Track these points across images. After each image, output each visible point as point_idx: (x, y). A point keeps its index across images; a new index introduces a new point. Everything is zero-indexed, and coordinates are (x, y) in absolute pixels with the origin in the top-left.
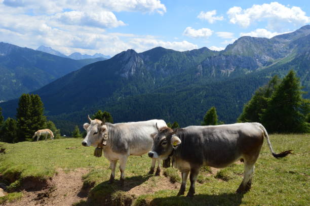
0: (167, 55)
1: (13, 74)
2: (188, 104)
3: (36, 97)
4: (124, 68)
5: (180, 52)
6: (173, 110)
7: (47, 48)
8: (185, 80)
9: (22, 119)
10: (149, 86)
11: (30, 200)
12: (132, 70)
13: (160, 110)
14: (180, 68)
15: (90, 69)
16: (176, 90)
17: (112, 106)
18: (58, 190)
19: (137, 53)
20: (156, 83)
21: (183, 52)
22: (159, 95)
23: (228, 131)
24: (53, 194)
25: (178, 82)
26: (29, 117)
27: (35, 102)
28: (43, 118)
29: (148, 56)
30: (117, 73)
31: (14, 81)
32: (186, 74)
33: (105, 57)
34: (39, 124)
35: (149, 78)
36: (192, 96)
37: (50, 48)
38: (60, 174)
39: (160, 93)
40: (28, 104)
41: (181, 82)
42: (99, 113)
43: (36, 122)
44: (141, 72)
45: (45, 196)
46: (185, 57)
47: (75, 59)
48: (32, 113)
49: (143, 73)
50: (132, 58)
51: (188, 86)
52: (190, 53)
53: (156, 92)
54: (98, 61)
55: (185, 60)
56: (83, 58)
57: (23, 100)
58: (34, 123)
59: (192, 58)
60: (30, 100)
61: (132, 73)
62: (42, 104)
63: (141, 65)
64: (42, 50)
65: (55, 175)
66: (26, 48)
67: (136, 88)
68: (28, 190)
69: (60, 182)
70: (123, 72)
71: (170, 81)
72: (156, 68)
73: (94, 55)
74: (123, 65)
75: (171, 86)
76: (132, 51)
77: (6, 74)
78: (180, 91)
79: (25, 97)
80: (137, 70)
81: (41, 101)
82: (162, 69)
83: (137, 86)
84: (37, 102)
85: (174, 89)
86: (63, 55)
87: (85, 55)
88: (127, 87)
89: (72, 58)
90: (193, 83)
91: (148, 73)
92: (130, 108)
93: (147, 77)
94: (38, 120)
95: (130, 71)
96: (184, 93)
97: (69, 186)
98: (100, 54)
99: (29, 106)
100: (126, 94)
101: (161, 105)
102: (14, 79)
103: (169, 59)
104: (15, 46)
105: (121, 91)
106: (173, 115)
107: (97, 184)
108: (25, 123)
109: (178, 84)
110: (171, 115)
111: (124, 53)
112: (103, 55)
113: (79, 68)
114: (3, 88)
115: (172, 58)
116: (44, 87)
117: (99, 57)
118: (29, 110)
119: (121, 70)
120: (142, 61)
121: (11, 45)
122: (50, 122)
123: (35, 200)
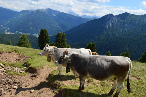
0: (130, 17)
1: (58, 24)
2: (139, 43)
3: (64, 34)
4: (107, 23)
5: (137, 16)
6: (130, 46)
7: (72, 12)
8: (139, 30)
9: (57, 43)
10: (118, 32)
11: (28, 77)
12: (111, 24)
13: (123, 45)
14: (136, 24)
15: (90, 23)
16: (133, 35)
17: (99, 41)
18: (40, 75)
19: (114, 16)
20: (122, 31)
21: (139, 15)
22: (123, 37)
23: (105, 59)
24: (38, 76)
25: (134, 31)
26: (60, 42)
27: (63, 36)
28: (66, 43)
29: (119, 17)
30: (103, 25)
31: (58, 27)
32: (140, 27)
33: (98, 17)
34: (64, 46)
35: (119, 28)
36: (142, 39)
37: (73, 13)
38: (44, 68)
39: (124, 36)
40: (60, 37)
41: (136, 31)
42: (90, 43)
43: (63, 45)
44: (115, 25)
45: (34, 76)
46: (140, 18)
47: (84, 18)
48: (61, 41)
49: (116, 26)
50: (111, 18)
51: (140, 34)
52: (143, 16)
53: (121, 36)
54: (94, 19)
55: (140, 19)
56: (87, 18)
57: (58, 35)
58: (62, 45)
59: (144, 19)
60: (61, 35)
61: (111, 25)
62: (66, 37)
63: (115, 22)
64: (70, 14)
65: (42, 68)
66: (63, 13)
67: (112, 33)
68: (29, 72)
69: (43, 72)
70: (106, 25)
71: (130, 30)
72: (123, 23)
73: (93, 16)
74: (106, 21)
75: (130, 33)
76: (111, 15)
77: (55, 24)
78: (135, 36)
79: (59, 34)
80: (113, 24)
81: (65, 36)
82: (126, 24)
83: (112, 32)
84: (64, 36)
85: (132, 35)
86: (79, 16)
87: (89, 16)
88: (107, 32)
89: (83, 17)
90: (143, 32)
91: (119, 26)
92: (107, 42)
93: (118, 28)
94: (64, 44)
95: (110, 24)
96: (137, 37)
97: (45, 74)
98: (96, 16)
99: (60, 38)
100: (106, 35)
101: (124, 43)
102: (58, 26)
103: (130, 19)
104: (59, 12)
105: (104, 34)
106: (130, 48)
107: (53, 75)
108: (58, 45)
109: (134, 32)
110: (129, 48)
111: (107, 16)
112: (97, 16)
113: (85, 22)
114: (54, 30)
115: (132, 18)
116: (70, 30)
117: (95, 17)
118: (60, 39)
119: (105, 24)
120: (116, 20)
121: (58, 11)
122: (69, 45)
123: (30, 77)
